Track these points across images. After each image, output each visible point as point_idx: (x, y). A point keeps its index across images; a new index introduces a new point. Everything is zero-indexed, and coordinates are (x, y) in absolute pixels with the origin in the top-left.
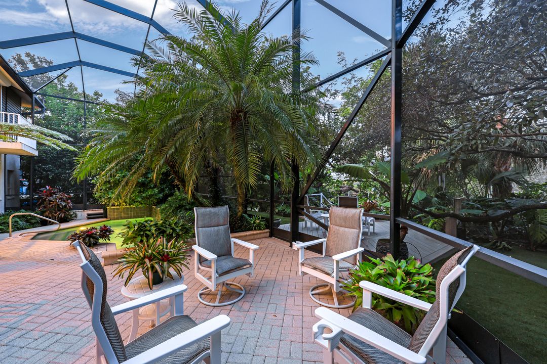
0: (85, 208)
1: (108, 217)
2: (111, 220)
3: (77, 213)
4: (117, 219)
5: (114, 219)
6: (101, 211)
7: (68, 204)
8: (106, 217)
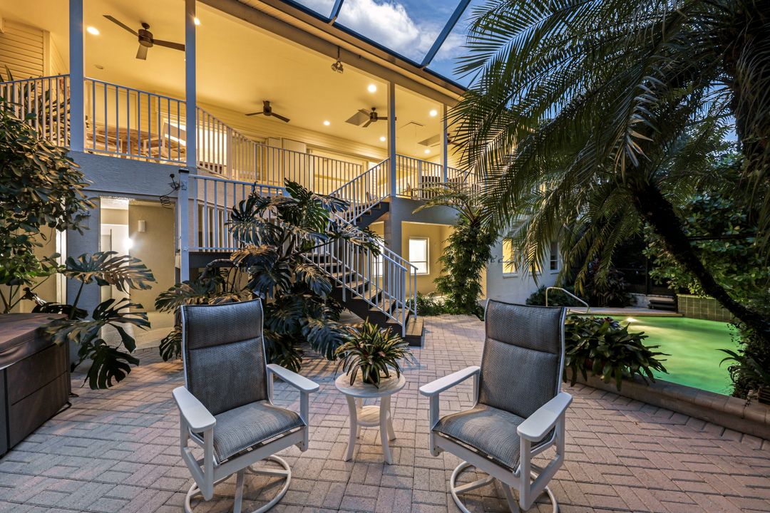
0: (648, 292)
1: (680, 311)
2: (684, 316)
3: (638, 297)
4: (697, 317)
5: (691, 316)
6: (669, 300)
7: (619, 283)
8: (675, 310)
